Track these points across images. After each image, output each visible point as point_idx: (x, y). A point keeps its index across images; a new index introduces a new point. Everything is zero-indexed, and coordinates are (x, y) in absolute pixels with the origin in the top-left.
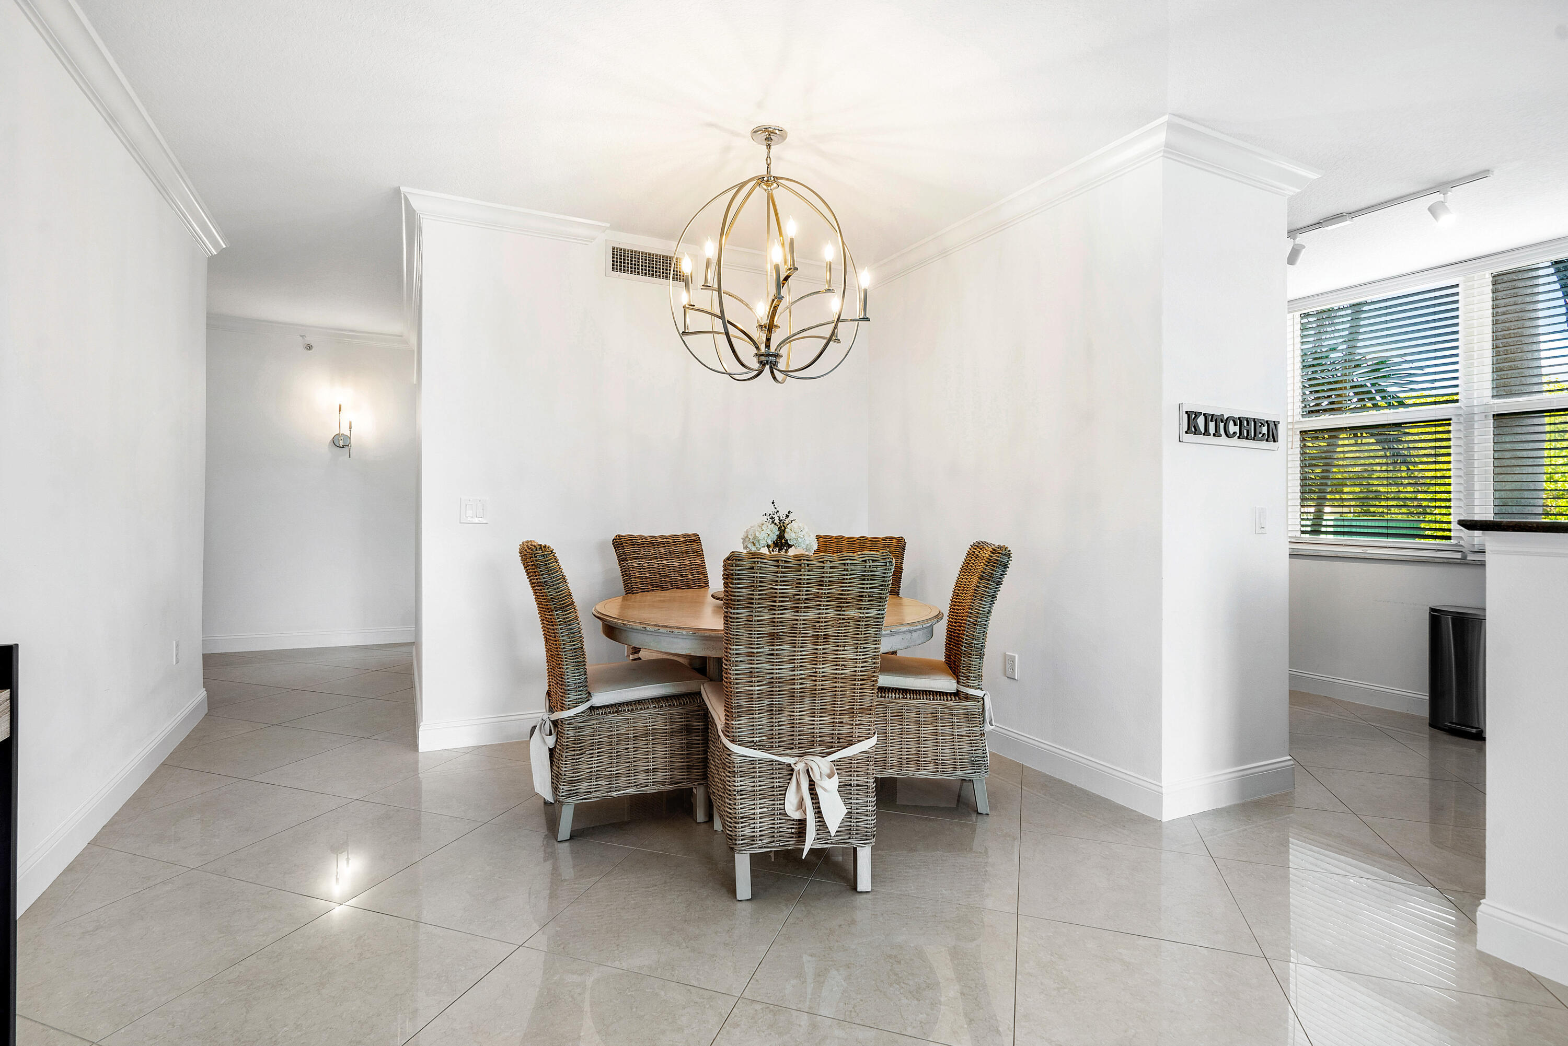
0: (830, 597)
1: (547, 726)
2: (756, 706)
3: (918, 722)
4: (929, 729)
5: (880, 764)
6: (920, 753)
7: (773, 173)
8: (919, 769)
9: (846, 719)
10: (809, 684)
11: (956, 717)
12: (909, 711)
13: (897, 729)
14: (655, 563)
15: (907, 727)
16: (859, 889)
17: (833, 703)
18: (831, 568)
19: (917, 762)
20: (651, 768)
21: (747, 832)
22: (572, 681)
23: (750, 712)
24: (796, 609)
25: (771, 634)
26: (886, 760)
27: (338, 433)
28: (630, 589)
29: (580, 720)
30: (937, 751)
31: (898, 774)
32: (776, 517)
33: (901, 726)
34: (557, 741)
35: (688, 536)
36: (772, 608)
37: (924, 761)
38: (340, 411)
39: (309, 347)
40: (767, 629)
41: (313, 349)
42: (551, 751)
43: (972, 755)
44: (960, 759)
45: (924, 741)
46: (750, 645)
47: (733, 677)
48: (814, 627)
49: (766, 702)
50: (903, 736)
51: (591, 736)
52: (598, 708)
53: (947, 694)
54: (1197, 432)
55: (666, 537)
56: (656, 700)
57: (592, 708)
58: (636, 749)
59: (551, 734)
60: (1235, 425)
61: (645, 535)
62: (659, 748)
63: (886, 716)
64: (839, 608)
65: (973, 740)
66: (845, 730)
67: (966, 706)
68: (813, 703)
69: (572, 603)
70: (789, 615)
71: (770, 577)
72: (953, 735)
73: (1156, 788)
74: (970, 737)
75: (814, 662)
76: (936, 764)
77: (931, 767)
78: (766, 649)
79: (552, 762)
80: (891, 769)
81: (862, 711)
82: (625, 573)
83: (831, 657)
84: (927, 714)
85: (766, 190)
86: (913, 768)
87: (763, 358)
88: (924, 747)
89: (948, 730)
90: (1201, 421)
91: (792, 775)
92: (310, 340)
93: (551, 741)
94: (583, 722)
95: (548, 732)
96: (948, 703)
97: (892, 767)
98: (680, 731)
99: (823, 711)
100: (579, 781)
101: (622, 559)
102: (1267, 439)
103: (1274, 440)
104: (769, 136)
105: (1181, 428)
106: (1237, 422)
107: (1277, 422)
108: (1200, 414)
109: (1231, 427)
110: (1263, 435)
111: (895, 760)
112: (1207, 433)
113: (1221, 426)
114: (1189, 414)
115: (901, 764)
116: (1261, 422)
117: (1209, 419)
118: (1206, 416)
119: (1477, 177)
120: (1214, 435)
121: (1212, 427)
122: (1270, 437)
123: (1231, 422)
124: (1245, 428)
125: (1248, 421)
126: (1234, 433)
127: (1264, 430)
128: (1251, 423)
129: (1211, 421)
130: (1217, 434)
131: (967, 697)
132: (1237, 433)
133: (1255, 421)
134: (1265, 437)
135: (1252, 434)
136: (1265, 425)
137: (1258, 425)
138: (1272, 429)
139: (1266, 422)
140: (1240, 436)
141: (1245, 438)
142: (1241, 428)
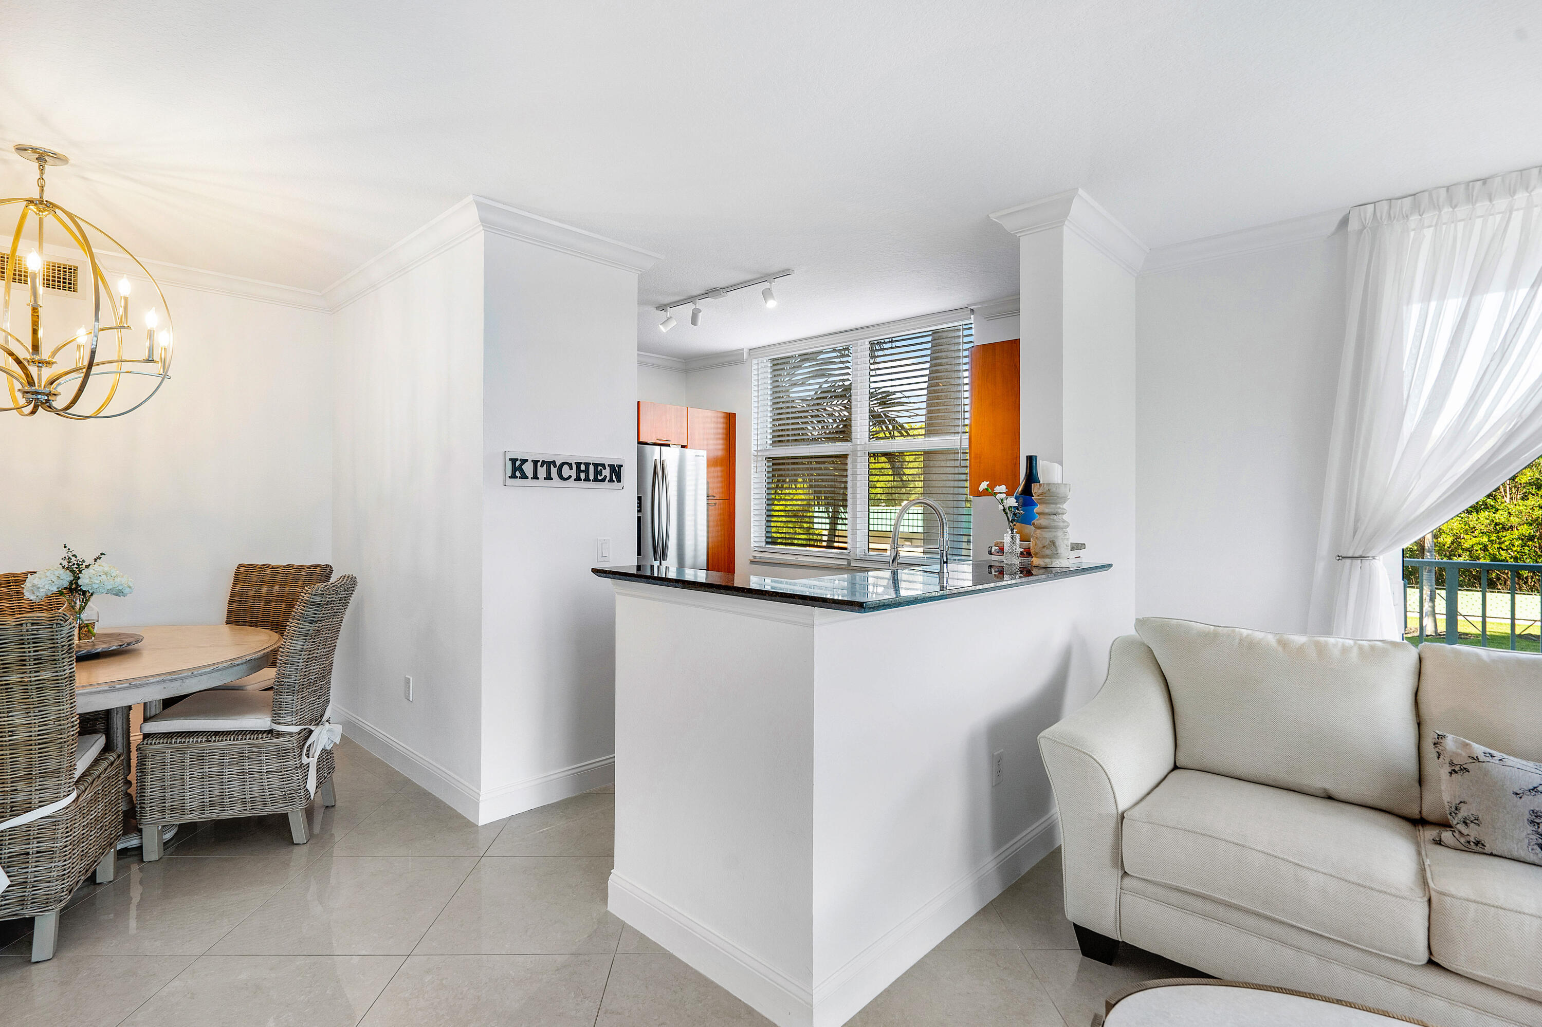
3: (221, 764)
4: (235, 769)
5: (178, 810)
6: (224, 794)
7: (45, 198)
8: (224, 810)
11: (265, 755)
12: (211, 754)
13: (197, 773)
15: (210, 770)
19: (222, 804)
26: (184, 806)
30: (244, 790)
31: (199, 818)
33: (202, 770)
37: (230, 801)
43: (284, 790)
44: (270, 795)
45: (228, 781)
50: (205, 780)
53: (258, 732)
54: (524, 476)
60: (571, 469)
63: (184, 762)
65: (285, 775)
67: (276, 743)
72: (261, 772)
74: (281, 772)
76: (245, 803)
77: (238, 806)
80: (191, 814)
84: (233, 755)
85: (36, 214)
86: (217, 809)
88: (228, 788)
89: (256, 768)
90: (528, 468)
96: (256, 742)
97: (191, 812)
102: (611, 481)
103: (619, 481)
104: (42, 157)
105: (505, 474)
106: (574, 467)
107: (622, 466)
108: (527, 460)
109: (566, 471)
110: (606, 477)
111: (195, 804)
112: (535, 477)
113: (554, 471)
114: (514, 461)
115: (202, 808)
116: (603, 466)
117: (539, 464)
118: (535, 462)
119: (786, 273)
120: (545, 479)
121: (542, 472)
122: (614, 479)
123: (566, 467)
124: (583, 471)
125: (587, 465)
126: (570, 477)
127: (606, 473)
128: (591, 468)
129: (542, 466)
130: (549, 477)
131: (279, 734)
132: (574, 476)
133: (596, 465)
134: (608, 478)
135: (591, 477)
136: (608, 469)
137: (600, 468)
138: (616, 472)
139: (609, 465)
140: (578, 479)
141: (584, 480)
142: (579, 471)
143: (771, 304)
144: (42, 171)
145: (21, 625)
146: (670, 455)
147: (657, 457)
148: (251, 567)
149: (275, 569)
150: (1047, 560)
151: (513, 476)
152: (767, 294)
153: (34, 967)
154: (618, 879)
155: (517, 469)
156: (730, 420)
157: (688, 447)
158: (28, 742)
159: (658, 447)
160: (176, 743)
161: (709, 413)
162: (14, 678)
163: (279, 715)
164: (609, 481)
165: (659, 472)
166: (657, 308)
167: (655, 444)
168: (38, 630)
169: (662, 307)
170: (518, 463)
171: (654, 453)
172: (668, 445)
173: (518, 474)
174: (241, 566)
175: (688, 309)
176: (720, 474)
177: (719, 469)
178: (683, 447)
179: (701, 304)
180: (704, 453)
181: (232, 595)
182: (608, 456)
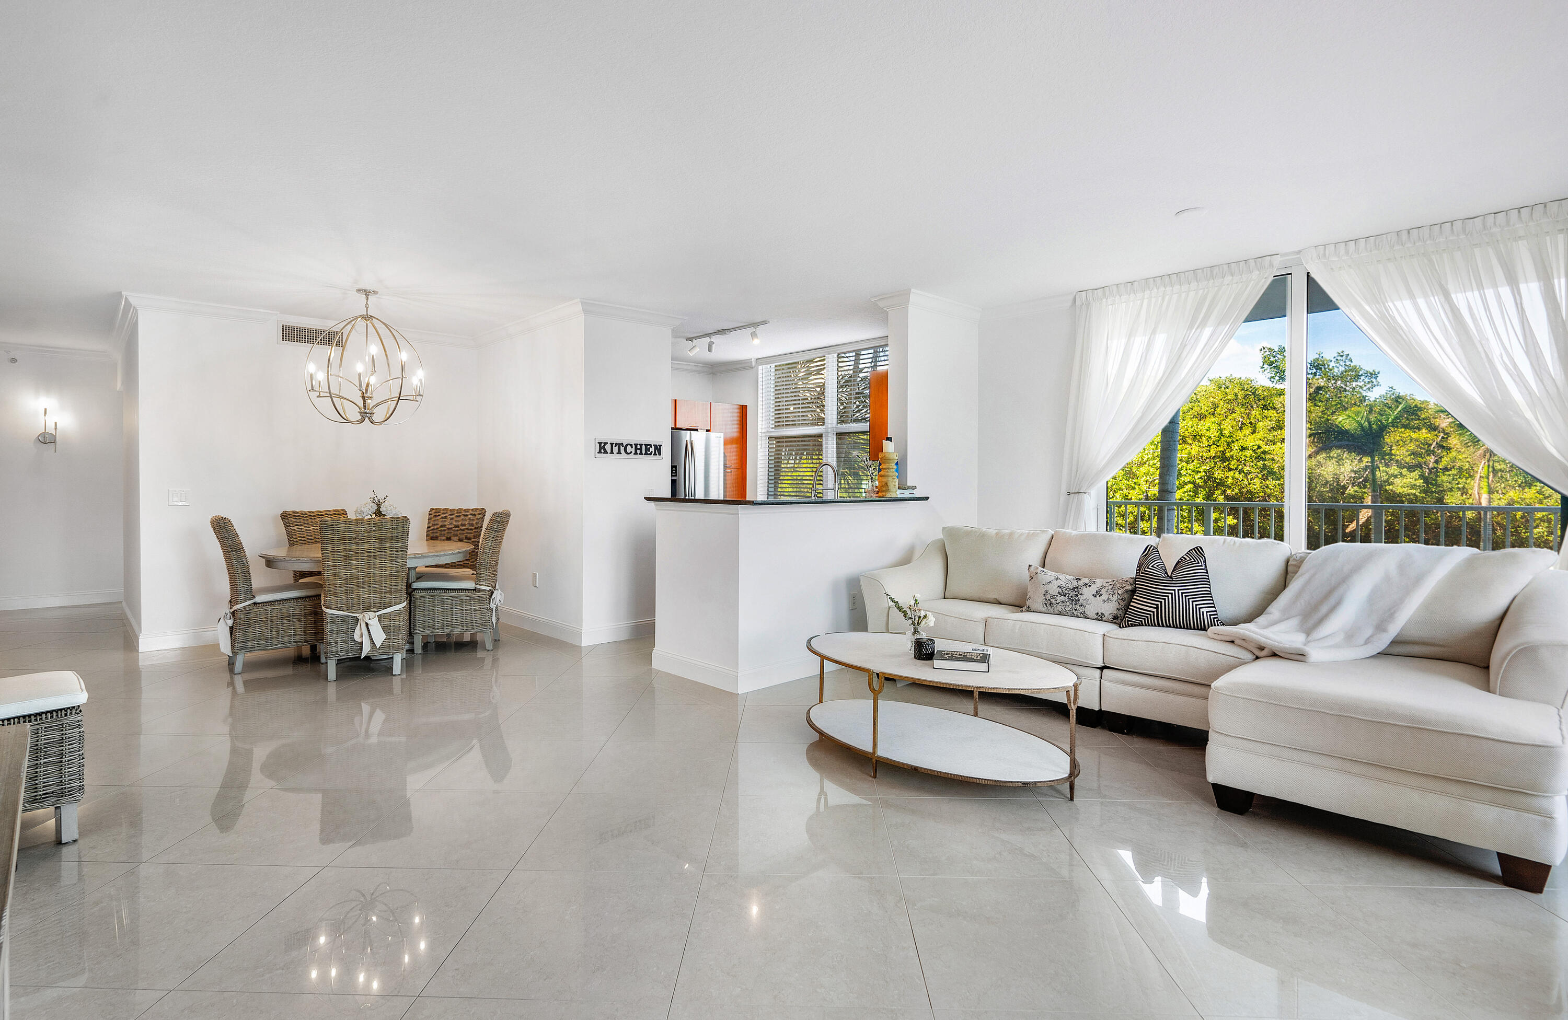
0: (375, 537)
1: (228, 616)
2: (338, 590)
3: (452, 605)
4: (458, 608)
5: (431, 627)
6: (453, 621)
7: (369, 314)
8: (453, 629)
9: (387, 595)
10: (367, 579)
11: (473, 601)
12: (447, 600)
13: (440, 608)
14: (311, 528)
15: (446, 608)
16: (394, 674)
17: (380, 588)
18: (374, 524)
19: (452, 626)
20: (292, 634)
21: (334, 649)
22: (242, 589)
23: (335, 593)
24: (357, 544)
25: (345, 556)
26: (434, 626)
27: (44, 431)
28: (292, 543)
29: (247, 609)
30: (463, 619)
31: (441, 632)
32: (376, 499)
33: (443, 608)
34: (234, 623)
35: (338, 510)
36: (344, 544)
38: (45, 413)
39: (14, 360)
40: (343, 554)
41: (18, 361)
42: (231, 628)
43: (482, 620)
44: (475, 622)
45: (455, 614)
46: (334, 561)
47: (326, 577)
48: (368, 552)
49: (344, 589)
50: (444, 612)
51: (254, 617)
52: (259, 603)
53: (470, 589)
54: (606, 452)
55: (321, 512)
56: (296, 599)
57: (255, 603)
58: (283, 624)
59: (230, 619)
60: (632, 447)
61: (305, 511)
62: (297, 623)
64: (380, 543)
65: (481, 613)
66: (387, 600)
67: (478, 595)
68: (369, 588)
69: (243, 548)
70: (354, 547)
71: (342, 529)
72: (471, 610)
73: (580, 630)
74: (480, 610)
75: (369, 568)
76: (463, 626)
77: (460, 627)
78: (343, 563)
79: (231, 634)
81: (396, 591)
82: (289, 534)
83: (378, 566)
84: (457, 601)
85: (365, 322)
86: (450, 628)
87: (363, 414)
88: (455, 618)
89: (469, 608)
90: (608, 447)
91: (358, 622)
92: (13, 354)
93: (230, 622)
94: (249, 610)
95: (229, 618)
96: (469, 594)
97: (438, 629)
98: (310, 614)
99: (375, 592)
100: (248, 641)
101: (287, 526)
102: (655, 454)
103: (660, 454)
104: (367, 293)
105: (595, 451)
106: (634, 446)
107: (661, 445)
108: (607, 443)
109: (629, 449)
110: (652, 452)
111: (440, 625)
112: (612, 452)
113: (622, 449)
114: (600, 444)
115: (443, 627)
116: (650, 445)
117: (614, 445)
118: (612, 444)
119: (764, 323)
120: (617, 453)
121: (616, 449)
122: (657, 453)
123: (629, 446)
124: (639, 449)
125: (641, 445)
126: (631, 452)
127: (652, 449)
128: (644, 447)
129: (615, 446)
130: (619, 453)
131: (480, 590)
132: (634, 452)
133: (646, 445)
134: (653, 453)
135: (644, 452)
136: (653, 447)
137: (648, 447)
138: (658, 449)
139: (654, 445)
140: (636, 453)
141: (639, 454)
142: (636, 449)
143: (756, 341)
144: (367, 299)
145: (393, 521)
146: (698, 438)
147: (688, 439)
148: (438, 510)
149: (452, 511)
150: (884, 493)
151: (600, 452)
152: (754, 335)
153: (394, 677)
154: (656, 652)
155: (602, 448)
156: (743, 409)
157: (712, 430)
158: (391, 575)
159: (689, 432)
160: (431, 593)
161: (727, 406)
162: (388, 545)
163: (480, 580)
164: (654, 455)
165: (690, 449)
166: (687, 339)
167: (687, 429)
168: (398, 523)
169: (690, 339)
170: (603, 445)
171: (686, 436)
172: (697, 430)
173: (602, 451)
174: (432, 509)
175: (707, 340)
176: (735, 450)
177: (734, 446)
178: (708, 431)
179: (714, 339)
180: (722, 435)
181: (428, 527)
182: (653, 440)
